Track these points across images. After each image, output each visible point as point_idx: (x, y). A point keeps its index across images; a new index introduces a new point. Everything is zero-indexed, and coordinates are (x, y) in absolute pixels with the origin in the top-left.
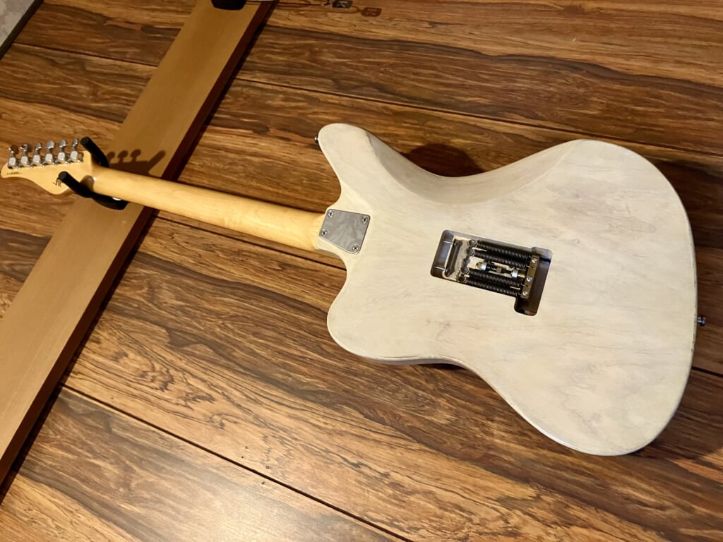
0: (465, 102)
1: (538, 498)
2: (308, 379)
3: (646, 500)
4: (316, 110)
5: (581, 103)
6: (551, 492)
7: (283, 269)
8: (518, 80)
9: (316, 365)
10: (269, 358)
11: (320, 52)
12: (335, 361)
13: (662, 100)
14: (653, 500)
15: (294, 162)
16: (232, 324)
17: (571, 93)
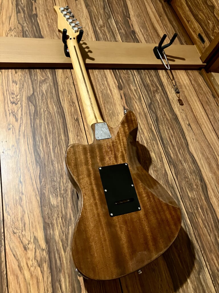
0: (168, 150)
1: (43, 250)
2: (42, 150)
3: (63, 288)
4: (137, 102)
5: (191, 189)
6: (48, 253)
7: (76, 120)
8: (186, 164)
9: (48, 149)
10: (42, 132)
11: (158, 93)
12: (53, 155)
13: (207, 216)
14: (64, 290)
15: (115, 104)
16: (47, 114)
17: (192, 183)
